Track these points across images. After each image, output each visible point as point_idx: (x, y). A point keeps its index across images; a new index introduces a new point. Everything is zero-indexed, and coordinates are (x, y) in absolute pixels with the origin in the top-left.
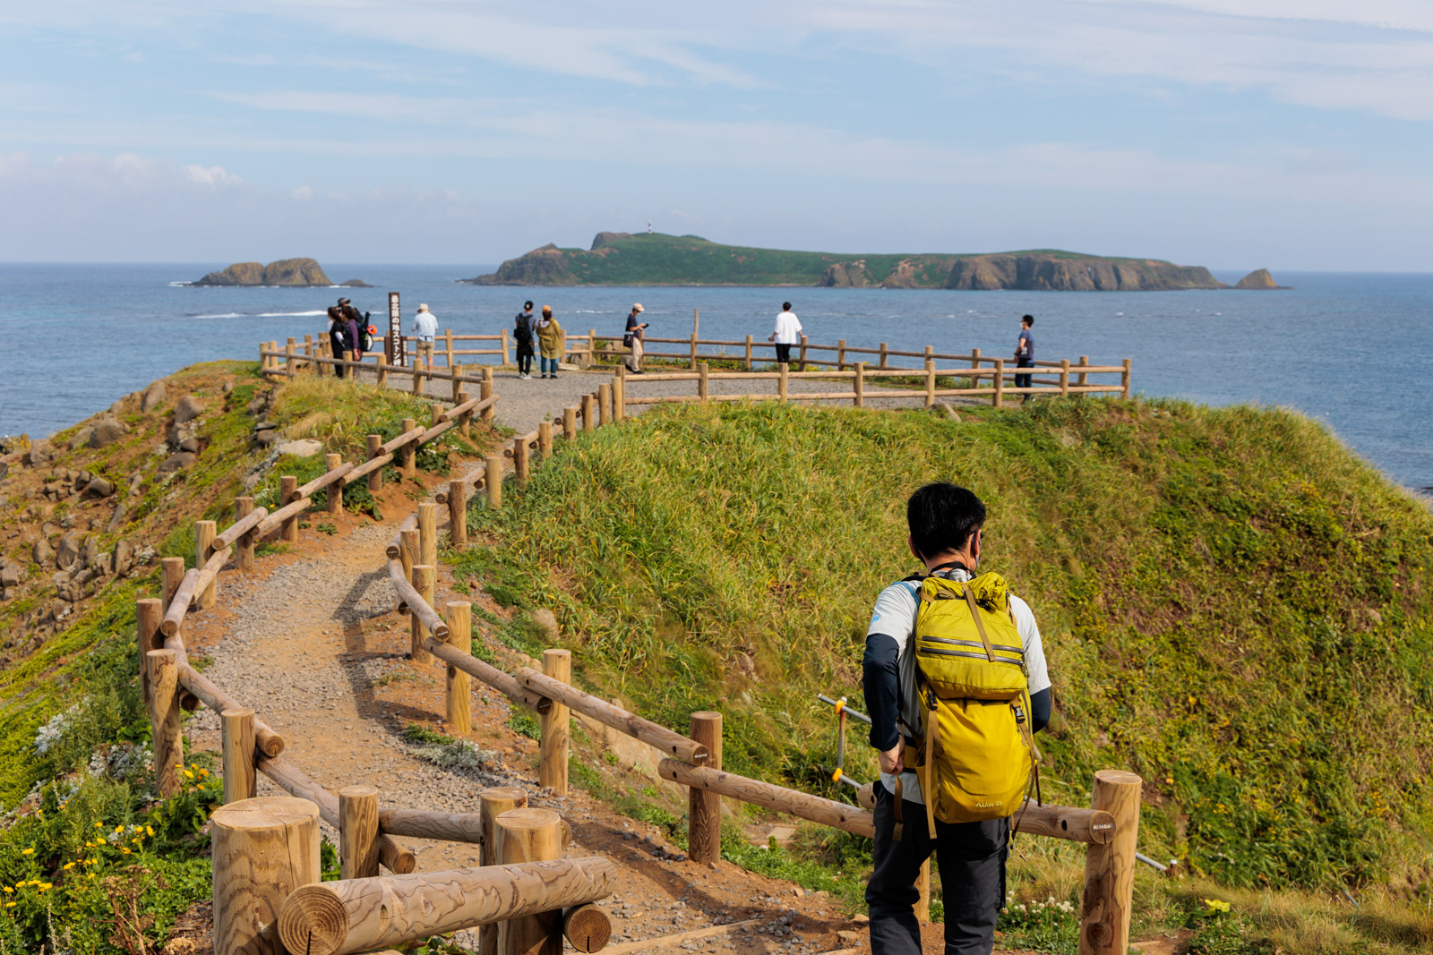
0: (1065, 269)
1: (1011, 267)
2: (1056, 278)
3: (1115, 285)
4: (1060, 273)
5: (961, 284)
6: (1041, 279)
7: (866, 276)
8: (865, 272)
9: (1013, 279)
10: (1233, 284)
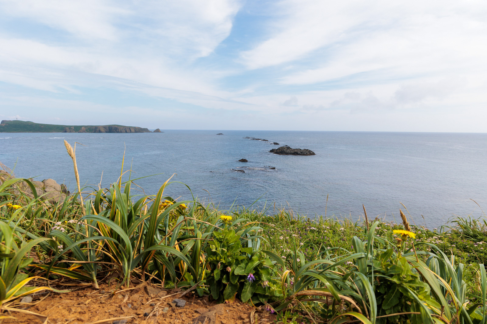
0: (119, 129)
1: (108, 128)
2: (117, 130)
3: (130, 132)
4: (118, 129)
5: (96, 132)
6: (114, 131)
7: (74, 130)
8: (74, 129)
9: (108, 130)
10: (153, 131)
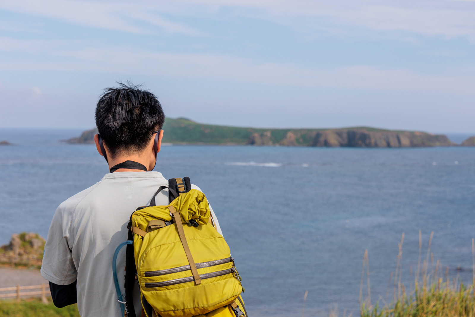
0: (372, 137)
1: (345, 136)
2: (367, 141)
3: (398, 145)
4: (369, 139)
5: (319, 144)
6: (360, 142)
7: (271, 140)
9: (346, 141)
10: (459, 143)
